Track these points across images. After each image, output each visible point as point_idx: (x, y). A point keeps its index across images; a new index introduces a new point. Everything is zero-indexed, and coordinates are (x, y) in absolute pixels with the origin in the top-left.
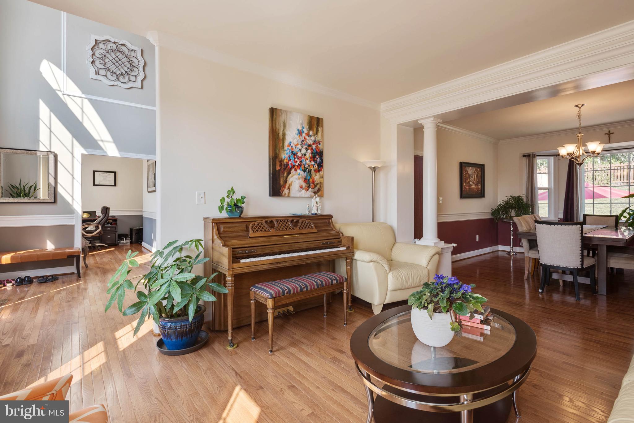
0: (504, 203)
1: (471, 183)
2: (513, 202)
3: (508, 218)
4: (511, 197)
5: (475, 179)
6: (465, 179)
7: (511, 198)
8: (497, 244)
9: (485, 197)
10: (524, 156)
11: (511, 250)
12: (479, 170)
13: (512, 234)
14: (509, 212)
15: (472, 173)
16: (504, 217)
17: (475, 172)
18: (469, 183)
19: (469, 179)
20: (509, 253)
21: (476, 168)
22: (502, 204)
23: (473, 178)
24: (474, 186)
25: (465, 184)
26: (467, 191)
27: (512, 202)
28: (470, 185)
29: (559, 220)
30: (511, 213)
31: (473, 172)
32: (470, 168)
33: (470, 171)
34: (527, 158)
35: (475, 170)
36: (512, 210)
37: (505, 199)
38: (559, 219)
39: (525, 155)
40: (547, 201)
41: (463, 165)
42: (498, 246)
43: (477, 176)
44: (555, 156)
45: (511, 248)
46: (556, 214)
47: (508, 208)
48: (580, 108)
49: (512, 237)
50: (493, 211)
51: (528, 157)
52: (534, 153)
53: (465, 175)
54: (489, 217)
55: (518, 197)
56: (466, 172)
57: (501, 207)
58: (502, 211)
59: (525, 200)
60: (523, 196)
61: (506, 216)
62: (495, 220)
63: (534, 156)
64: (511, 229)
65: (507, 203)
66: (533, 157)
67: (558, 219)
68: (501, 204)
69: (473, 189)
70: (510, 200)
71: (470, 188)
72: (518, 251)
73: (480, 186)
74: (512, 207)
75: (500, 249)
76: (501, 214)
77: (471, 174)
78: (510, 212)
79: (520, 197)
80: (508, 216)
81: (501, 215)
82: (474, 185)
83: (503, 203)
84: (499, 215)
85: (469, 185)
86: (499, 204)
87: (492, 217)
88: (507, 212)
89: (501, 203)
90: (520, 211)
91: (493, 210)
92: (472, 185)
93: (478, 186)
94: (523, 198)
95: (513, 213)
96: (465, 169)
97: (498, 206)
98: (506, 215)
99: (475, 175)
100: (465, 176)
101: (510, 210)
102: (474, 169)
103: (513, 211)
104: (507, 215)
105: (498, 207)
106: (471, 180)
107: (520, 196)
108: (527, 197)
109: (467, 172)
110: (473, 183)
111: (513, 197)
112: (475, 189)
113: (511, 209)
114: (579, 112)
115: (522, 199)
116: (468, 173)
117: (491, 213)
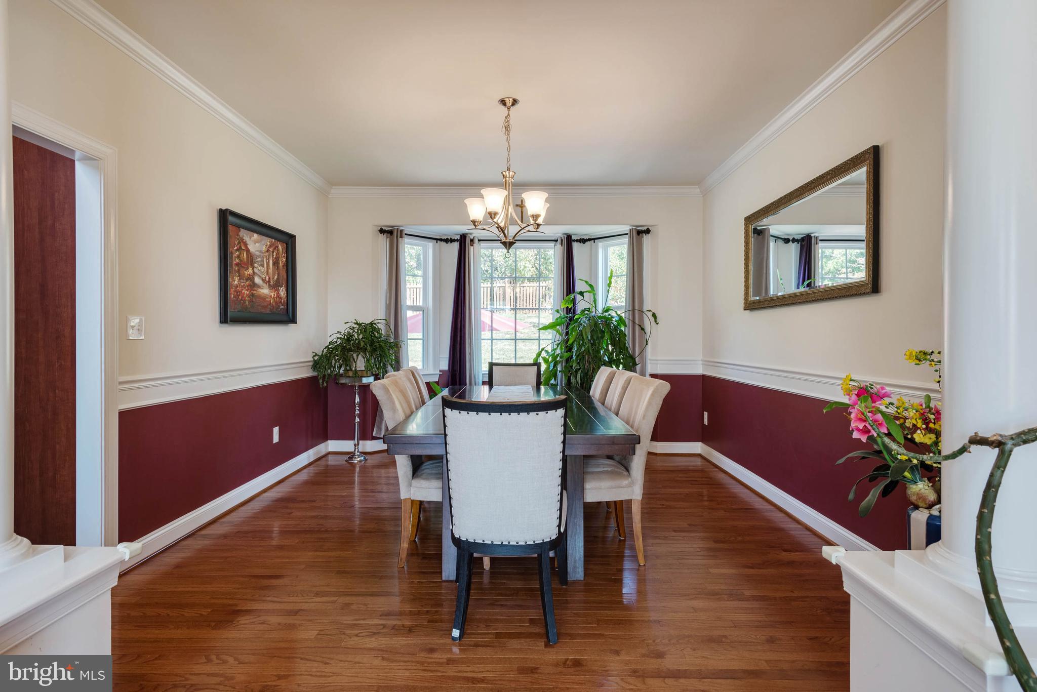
0: (341, 338)
1: (257, 280)
2: (361, 337)
3: (351, 374)
4: (355, 324)
5: (270, 271)
6: (237, 264)
7: (355, 326)
8: (325, 438)
9: (296, 323)
10: (382, 231)
11: (355, 450)
12: (280, 247)
13: (357, 412)
14: (352, 359)
15: (260, 252)
16: (341, 371)
17: (268, 251)
18: (251, 278)
19: (250, 268)
20: (351, 455)
21: (273, 240)
22: (336, 342)
23: (262, 265)
24: (265, 291)
25: (237, 279)
26: (244, 302)
27: (358, 335)
28: (253, 286)
29: (440, 375)
30: (355, 362)
31: (264, 249)
32: (256, 236)
33: (256, 244)
34: (387, 238)
35: (270, 246)
36: (358, 356)
37: (344, 329)
38: (440, 371)
39: (384, 228)
40: (421, 334)
41: (231, 218)
42: (326, 443)
43: (274, 264)
44: (435, 241)
45: (355, 445)
46: (436, 362)
47: (350, 350)
48: (509, 109)
49: (357, 420)
50: (316, 358)
51: (389, 235)
52: (401, 228)
53: (237, 253)
54: (306, 373)
55: (371, 324)
56: (239, 243)
57: (336, 348)
58: (337, 358)
59: (383, 332)
60: (379, 321)
61: (346, 370)
62: (321, 381)
63: (401, 234)
64: (356, 402)
65: (349, 338)
66: (399, 237)
67: (439, 373)
68: (335, 340)
69: (264, 298)
70: (354, 331)
71: (253, 295)
72: (369, 450)
73: (282, 292)
74: (359, 348)
75: (330, 450)
76: (335, 364)
77: (258, 253)
78: (354, 359)
79: (375, 324)
80: (351, 370)
81: (335, 367)
82: (266, 286)
83: (338, 338)
84: (330, 368)
85: (249, 285)
86: (330, 340)
87: (315, 374)
88: (347, 361)
89: (334, 338)
90: (375, 359)
91: (316, 355)
92: (259, 287)
93: (278, 290)
94: (380, 326)
95: (360, 363)
96: (238, 235)
97: (328, 346)
98: (345, 368)
99: (268, 259)
100: (238, 257)
101: (355, 355)
102: (268, 241)
103: (360, 356)
104: (348, 368)
105: (329, 349)
106: (256, 270)
107: (376, 322)
108: (387, 325)
109: (246, 245)
110: (263, 280)
111: (360, 325)
112: (268, 300)
113: (356, 352)
114: (506, 117)
115: (378, 330)
116: (248, 251)
117: (311, 364)
